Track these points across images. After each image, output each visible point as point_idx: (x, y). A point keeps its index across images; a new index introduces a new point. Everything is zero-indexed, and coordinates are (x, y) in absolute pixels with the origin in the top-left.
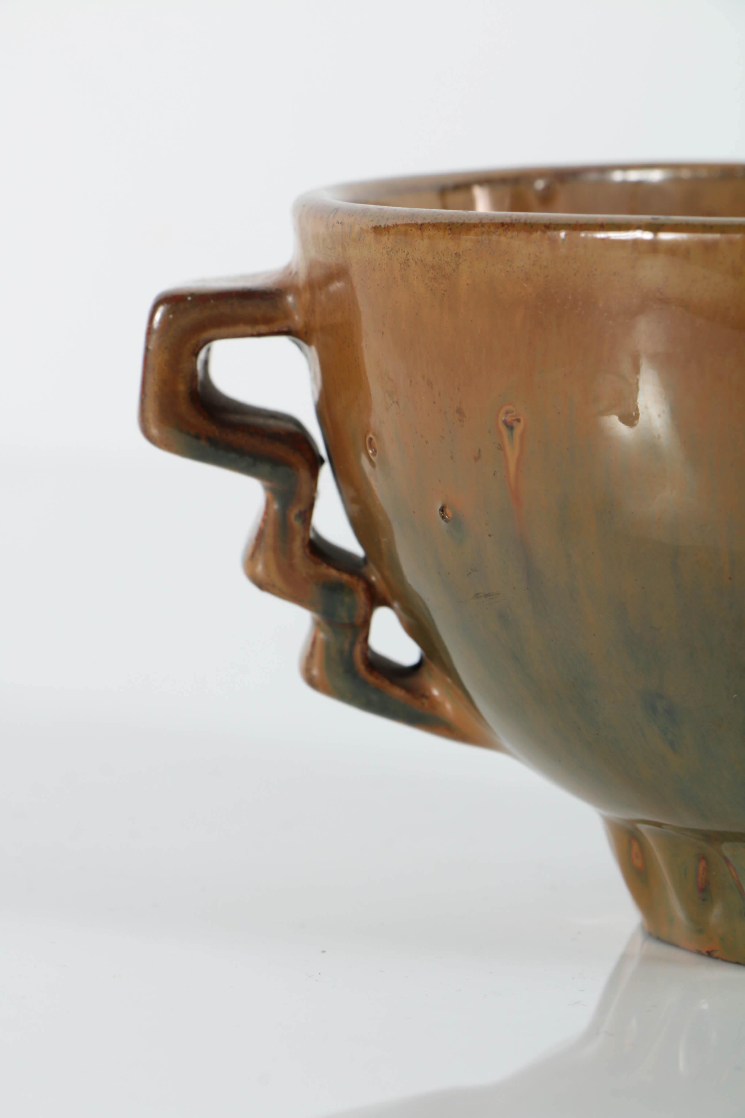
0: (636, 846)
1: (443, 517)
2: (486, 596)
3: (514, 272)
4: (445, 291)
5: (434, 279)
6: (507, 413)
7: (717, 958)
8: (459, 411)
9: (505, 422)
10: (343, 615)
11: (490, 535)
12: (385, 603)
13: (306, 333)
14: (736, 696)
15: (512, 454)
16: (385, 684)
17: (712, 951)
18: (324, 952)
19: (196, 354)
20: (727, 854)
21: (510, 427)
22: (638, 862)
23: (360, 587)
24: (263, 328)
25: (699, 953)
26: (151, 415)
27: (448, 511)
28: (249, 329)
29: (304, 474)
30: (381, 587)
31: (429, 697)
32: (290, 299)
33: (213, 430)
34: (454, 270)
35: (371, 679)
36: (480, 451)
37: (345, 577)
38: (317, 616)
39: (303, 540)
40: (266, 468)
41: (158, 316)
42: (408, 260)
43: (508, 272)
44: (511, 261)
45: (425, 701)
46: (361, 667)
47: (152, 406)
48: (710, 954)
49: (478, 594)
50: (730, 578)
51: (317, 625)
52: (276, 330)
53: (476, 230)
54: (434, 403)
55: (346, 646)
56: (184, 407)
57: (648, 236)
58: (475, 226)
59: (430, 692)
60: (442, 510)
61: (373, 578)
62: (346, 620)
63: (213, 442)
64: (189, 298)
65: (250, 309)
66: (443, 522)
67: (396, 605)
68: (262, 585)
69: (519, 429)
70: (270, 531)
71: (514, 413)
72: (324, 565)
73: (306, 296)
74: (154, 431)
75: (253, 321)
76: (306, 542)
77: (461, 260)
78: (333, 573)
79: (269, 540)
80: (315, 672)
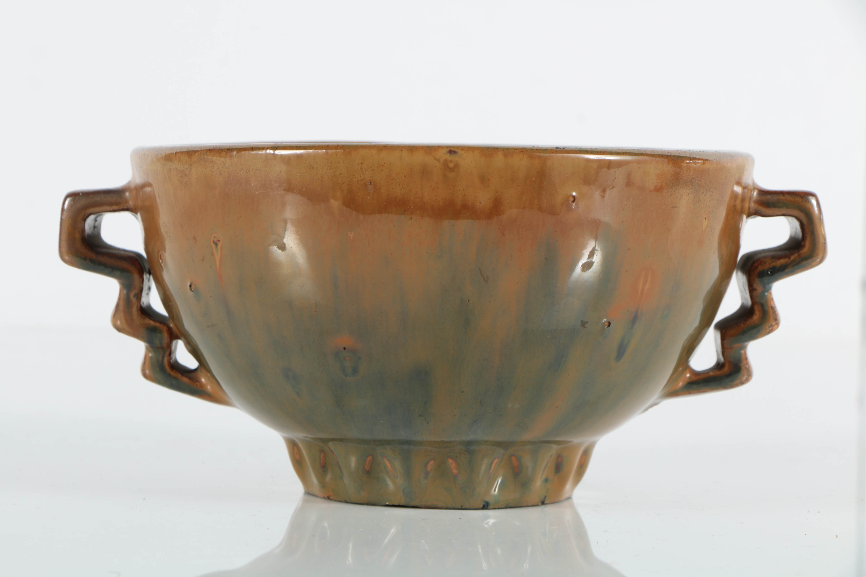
0: (296, 449)
1: (191, 289)
2: (212, 326)
3: (215, 171)
4: (186, 182)
5: (182, 176)
6: (215, 237)
7: (332, 500)
8: (194, 238)
9: (214, 242)
10: (157, 342)
11: (211, 297)
12: (177, 338)
13: (135, 209)
14: (322, 368)
15: (217, 257)
16: (179, 376)
17: (329, 496)
18: (144, 499)
19: (85, 220)
20: (332, 448)
21: (216, 244)
22: (297, 457)
23: (165, 329)
24: (115, 208)
25: (324, 498)
26: (64, 249)
27: (193, 286)
28: (109, 208)
29: (136, 276)
30: (175, 329)
31: (200, 382)
32: (127, 194)
33: (94, 256)
34: (190, 172)
35: (172, 373)
36: (204, 256)
37: (157, 324)
38: (147, 344)
39: (137, 307)
40: (118, 273)
41: (67, 202)
42: (171, 169)
43: (212, 171)
44: (213, 166)
45: (198, 383)
46: (168, 368)
47: (64, 244)
48: (329, 498)
49: (208, 326)
50: (315, 311)
51: (147, 348)
52: (121, 208)
53: (198, 152)
54: (184, 235)
55: (160, 358)
56: (79, 245)
57: (272, 152)
58: (198, 151)
59: (200, 379)
60: (190, 286)
61: (171, 325)
62: (159, 345)
63: (92, 261)
64: (81, 194)
65: (109, 198)
66: (191, 293)
67: (183, 338)
68: (119, 329)
69: (220, 244)
70: (122, 303)
71: (218, 237)
72: (147, 319)
73: (134, 193)
74: (67, 258)
75: (111, 204)
76: (139, 308)
77: (192, 167)
78: (152, 323)
79: (121, 308)
80: (147, 372)
